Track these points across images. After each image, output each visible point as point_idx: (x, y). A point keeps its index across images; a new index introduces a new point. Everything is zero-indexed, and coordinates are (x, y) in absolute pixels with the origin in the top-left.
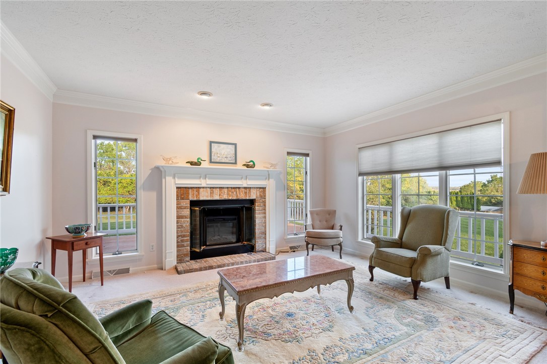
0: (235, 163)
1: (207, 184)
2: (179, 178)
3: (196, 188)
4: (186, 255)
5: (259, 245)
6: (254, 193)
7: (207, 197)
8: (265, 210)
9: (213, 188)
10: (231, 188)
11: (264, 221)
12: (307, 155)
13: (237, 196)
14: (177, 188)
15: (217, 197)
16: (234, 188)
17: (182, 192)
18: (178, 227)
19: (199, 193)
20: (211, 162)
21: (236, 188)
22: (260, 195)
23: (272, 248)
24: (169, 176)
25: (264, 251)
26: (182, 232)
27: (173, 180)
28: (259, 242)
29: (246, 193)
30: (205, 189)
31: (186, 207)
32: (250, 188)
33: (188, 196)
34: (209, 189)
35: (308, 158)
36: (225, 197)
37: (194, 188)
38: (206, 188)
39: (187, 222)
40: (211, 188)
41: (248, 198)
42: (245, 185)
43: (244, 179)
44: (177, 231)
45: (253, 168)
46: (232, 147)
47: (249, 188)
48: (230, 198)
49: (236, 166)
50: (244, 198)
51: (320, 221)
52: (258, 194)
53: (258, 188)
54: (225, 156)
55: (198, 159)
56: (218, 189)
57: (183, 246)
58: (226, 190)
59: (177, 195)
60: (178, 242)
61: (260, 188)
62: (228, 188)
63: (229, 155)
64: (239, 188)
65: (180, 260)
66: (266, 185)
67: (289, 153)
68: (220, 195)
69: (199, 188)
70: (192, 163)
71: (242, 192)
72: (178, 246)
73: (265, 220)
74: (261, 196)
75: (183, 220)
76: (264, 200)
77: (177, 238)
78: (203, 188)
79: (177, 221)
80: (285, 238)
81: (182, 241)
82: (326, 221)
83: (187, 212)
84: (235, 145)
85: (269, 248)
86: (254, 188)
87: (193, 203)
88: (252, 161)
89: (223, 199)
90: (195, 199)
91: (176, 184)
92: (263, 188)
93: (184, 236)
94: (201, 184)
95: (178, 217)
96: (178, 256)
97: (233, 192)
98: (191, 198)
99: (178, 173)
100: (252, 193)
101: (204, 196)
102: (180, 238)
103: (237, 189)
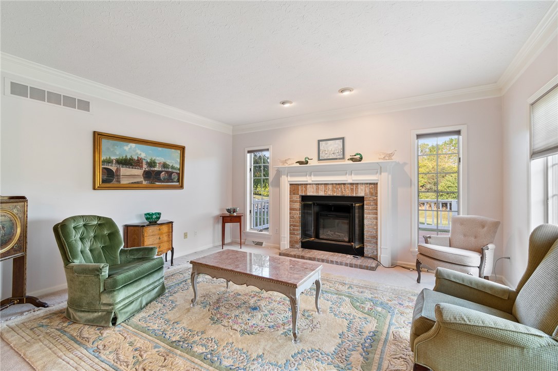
0: (343, 158)
1: (312, 181)
2: (291, 176)
3: (304, 184)
4: (296, 242)
5: (368, 249)
6: (362, 190)
7: (313, 192)
8: (377, 210)
9: (318, 184)
10: (336, 184)
11: (375, 223)
12: (458, 133)
13: (342, 193)
14: (290, 184)
15: (322, 193)
16: (339, 184)
17: (294, 187)
18: (290, 218)
19: (306, 189)
20: (319, 160)
21: (341, 184)
22: (370, 192)
23: (384, 256)
24: (285, 175)
25: (375, 258)
26: (293, 222)
27: (286, 178)
28: (368, 247)
29: (352, 189)
30: (311, 186)
31: (297, 201)
32: (357, 184)
33: (298, 191)
34: (314, 186)
36: (330, 193)
37: (302, 184)
38: (312, 184)
39: (298, 214)
40: (316, 184)
41: (354, 195)
42: (350, 181)
43: (349, 175)
44: (290, 221)
45: (360, 161)
46: (340, 142)
47: (355, 184)
48: (335, 194)
49: (345, 161)
50: (350, 195)
51: (465, 236)
52: (368, 191)
53: (367, 184)
54: (332, 152)
55: (306, 158)
56: (323, 186)
57: (294, 234)
58: (330, 187)
59: (290, 191)
60: (290, 230)
61: (370, 184)
62: (332, 184)
63: (336, 150)
64: (344, 184)
65: (292, 245)
66: (378, 180)
67: (419, 136)
68: (325, 191)
69: (307, 184)
70: (301, 163)
71: (348, 188)
72: (290, 233)
73: (377, 223)
74: (371, 194)
75: (294, 212)
76: (375, 198)
77: (290, 226)
78: (310, 184)
79: (290, 212)
80: (411, 250)
81: (294, 230)
83: (298, 205)
84: (343, 139)
85: (380, 256)
86: (362, 184)
87: (304, 198)
88: (360, 154)
89: (327, 195)
90: (303, 194)
91: (289, 181)
92: (374, 184)
93: (295, 226)
94: (307, 181)
95: (291, 209)
96: (290, 241)
97: (338, 189)
98: (300, 194)
99: (291, 172)
100: (359, 190)
101: (311, 192)
102: (292, 227)
103: (342, 186)
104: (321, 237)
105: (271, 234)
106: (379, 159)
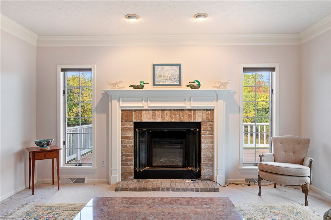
0: (180, 84)
1: (149, 107)
2: (123, 101)
3: (139, 110)
4: (130, 174)
5: (204, 173)
6: (199, 116)
7: (149, 119)
8: (213, 134)
9: (155, 110)
10: (174, 110)
11: (211, 147)
12: (273, 69)
13: (180, 119)
14: (122, 110)
15: (159, 120)
16: (177, 110)
17: (126, 114)
18: (122, 147)
19: (141, 116)
20: (154, 84)
21: (179, 110)
22: (207, 118)
23: (220, 176)
24: (115, 99)
25: (211, 179)
26: (126, 151)
27: (118, 103)
28: (205, 170)
29: (190, 115)
30: (147, 112)
31: (130, 128)
32: (195, 110)
33: (132, 118)
34: (151, 112)
35: (274, 73)
36: (167, 119)
37: (137, 110)
38: (149, 110)
39: (131, 143)
40: (153, 110)
41: (192, 121)
42: (189, 107)
43: (187, 101)
44: (122, 150)
45: (198, 88)
46: (176, 68)
47: (193, 110)
48: (173, 121)
49: (181, 88)
50: (188, 121)
51: (285, 152)
52: (205, 117)
53: (204, 110)
54: (169, 78)
55: (141, 82)
56: (160, 112)
57: (127, 165)
58: (168, 113)
59: (122, 117)
60: (122, 161)
61: (207, 110)
62: (170, 110)
63: (173, 76)
64: (182, 110)
65: (124, 177)
66: (214, 107)
67: (245, 69)
68: (162, 118)
69: (142, 110)
70: (135, 87)
71: (186, 114)
72: (122, 164)
73: (213, 146)
74: (208, 119)
75: (127, 140)
76: (212, 123)
77: (122, 156)
78: (146, 110)
79: (122, 141)
80: (240, 167)
81: (126, 160)
82: (294, 153)
83: (131, 133)
84: (180, 65)
85: (216, 177)
86: (200, 110)
87: (137, 125)
88: (197, 81)
89: (165, 121)
90: (138, 121)
91: (120, 107)
92: (210, 110)
93: (128, 156)
94: (143, 107)
95: (123, 138)
96: (122, 173)
97: (176, 115)
98: (134, 120)
99: (123, 96)
100: (197, 116)
101: (147, 118)
102: (125, 158)
103: (181, 112)
104: (154, 165)
105: (96, 167)
106: (213, 87)
